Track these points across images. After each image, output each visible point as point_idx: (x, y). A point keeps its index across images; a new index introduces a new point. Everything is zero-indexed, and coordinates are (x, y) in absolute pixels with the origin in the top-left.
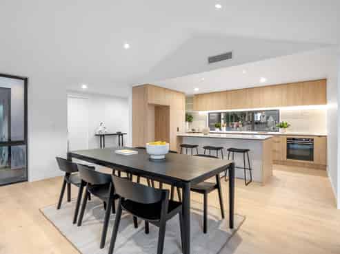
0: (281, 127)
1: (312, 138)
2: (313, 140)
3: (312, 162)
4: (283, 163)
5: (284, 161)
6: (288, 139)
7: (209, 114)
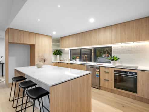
0: (112, 60)
1: (136, 71)
2: (136, 73)
3: (135, 94)
4: (112, 91)
5: (112, 90)
6: (115, 71)
7: (71, 50)
